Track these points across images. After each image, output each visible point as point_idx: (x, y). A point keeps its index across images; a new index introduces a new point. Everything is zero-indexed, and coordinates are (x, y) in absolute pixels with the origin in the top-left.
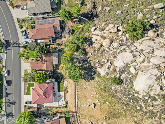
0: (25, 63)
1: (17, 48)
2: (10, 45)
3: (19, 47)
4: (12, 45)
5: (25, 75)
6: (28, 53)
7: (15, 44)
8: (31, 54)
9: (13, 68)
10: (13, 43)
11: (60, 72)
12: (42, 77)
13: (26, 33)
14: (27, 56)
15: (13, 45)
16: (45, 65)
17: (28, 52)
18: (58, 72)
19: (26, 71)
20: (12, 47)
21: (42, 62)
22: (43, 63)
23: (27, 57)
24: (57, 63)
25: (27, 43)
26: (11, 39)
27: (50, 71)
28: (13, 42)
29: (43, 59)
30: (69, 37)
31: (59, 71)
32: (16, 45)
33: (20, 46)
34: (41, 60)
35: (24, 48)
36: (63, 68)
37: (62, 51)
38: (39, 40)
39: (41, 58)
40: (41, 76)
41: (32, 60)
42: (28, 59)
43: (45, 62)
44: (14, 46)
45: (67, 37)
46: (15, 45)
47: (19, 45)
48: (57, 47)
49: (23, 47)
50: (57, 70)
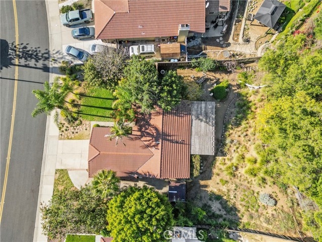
0: (64, 139)
1: (37, 75)
2: (11, 59)
3: (46, 69)
4: (16, 61)
5: (60, 198)
6: (82, 95)
7: (31, 56)
8: (92, 102)
9: (8, 158)
10: (23, 52)
11: (215, 191)
12: (149, 222)
13: (82, 15)
14: (75, 110)
15: (23, 61)
16: (157, 153)
17: (83, 91)
18: (209, 189)
19: (62, 174)
20: (17, 68)
21: (144, 139)
22: (148, 146)
23: (75, 115)
24: (209, 151)
25: (80, 54)
26: (17, 36)
27: (173, 184)
28: (25, 47)
29: (149, 125)
30: (263, 40)
31: (213, 186)
32: (33, 60)
33: (51, 65)
34: (140, 130)
35: (64, 77)
36: (234, 176)
37: (231, 96)
38: (135, 47)
39: (142, 121)
40: (142, 213)
41: (98, 126)
42: (78, 122)
43: (157, 140)
44: (26, 66)
45: (253, 39)
46: (32, 63)
47: (46, 62)
48: (207, 80)
49: (62, 70)
50: (202, 183)
